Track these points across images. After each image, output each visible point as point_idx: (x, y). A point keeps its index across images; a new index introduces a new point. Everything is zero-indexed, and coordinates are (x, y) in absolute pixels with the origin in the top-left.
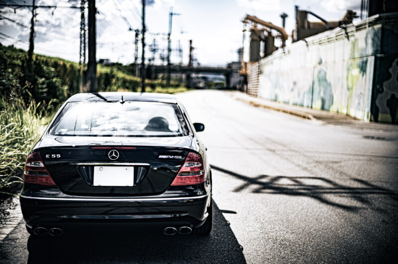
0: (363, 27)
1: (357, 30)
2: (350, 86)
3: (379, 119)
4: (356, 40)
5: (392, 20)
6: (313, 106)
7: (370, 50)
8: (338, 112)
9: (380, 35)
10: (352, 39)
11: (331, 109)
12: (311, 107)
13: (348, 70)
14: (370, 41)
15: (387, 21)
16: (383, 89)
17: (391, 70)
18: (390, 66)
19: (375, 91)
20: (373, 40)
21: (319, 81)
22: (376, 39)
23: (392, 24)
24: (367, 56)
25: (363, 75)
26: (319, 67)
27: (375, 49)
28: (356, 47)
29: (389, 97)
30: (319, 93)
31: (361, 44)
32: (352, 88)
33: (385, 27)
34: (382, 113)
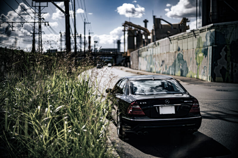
0: (204, 30)
1: (200, 32)
2: (198, 63)
3: (216, 80)
4: (200, 37)
5: (220, 27)
6: (176, 74)
7: (209, 43)
8: (191, 77)
9: (214, 35)
10: (198, 37)
11: (187, 76)
12: (175, 75)
13: (197, 54)
14: (208, 38)
15: (218, 27)
16: (217, 64)
17: (221, 54)
18: (221, 51)
19: (213, 65)
20: (210, 37)
21: (179, 60)
22: (212, 37)
23: (220, 29)
24: (208, 46)
25: (205, 57)
26: (178, 52)
27: (212, 42)
28: (200, 42)
29: (221, 68)
30: (179, 67)
31: (204, 40)
32: (199, 64)
33: (217, 31)
34: (217, 77)
